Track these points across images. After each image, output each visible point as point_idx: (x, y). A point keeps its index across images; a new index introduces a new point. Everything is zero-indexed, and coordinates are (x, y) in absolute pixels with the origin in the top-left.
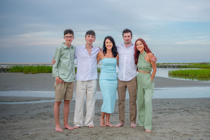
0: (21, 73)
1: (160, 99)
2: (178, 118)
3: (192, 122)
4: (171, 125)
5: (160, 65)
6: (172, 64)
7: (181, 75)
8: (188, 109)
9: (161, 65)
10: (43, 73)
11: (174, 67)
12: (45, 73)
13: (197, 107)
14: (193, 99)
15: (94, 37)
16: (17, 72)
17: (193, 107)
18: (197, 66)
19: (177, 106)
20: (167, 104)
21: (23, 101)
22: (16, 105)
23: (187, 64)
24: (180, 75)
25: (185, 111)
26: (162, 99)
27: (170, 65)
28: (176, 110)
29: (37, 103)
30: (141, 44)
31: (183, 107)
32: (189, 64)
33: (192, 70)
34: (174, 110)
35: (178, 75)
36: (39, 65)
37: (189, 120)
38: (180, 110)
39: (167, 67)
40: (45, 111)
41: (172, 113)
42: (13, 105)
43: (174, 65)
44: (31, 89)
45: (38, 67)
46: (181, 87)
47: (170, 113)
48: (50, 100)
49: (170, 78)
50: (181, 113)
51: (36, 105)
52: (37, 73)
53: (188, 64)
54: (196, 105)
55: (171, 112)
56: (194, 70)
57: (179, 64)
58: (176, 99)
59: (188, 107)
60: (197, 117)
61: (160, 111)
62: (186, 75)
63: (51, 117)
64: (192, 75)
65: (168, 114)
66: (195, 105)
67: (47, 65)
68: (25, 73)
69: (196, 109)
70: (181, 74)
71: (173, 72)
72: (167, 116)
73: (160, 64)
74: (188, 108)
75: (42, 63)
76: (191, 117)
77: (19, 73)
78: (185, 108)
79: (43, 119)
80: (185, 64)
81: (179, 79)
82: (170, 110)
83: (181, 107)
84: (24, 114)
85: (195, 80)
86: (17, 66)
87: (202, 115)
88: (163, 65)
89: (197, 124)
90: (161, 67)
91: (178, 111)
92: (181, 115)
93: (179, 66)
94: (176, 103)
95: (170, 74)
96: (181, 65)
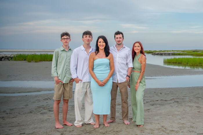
0: (24, 61)
1: (154, 89)
6: (167, 51)
8: (178, 100)
9: (158, 53)
10: (46, 61)
11: (169, 54)
12: (47, 61)
14: (183, 89)
16: (20, 60)
17: (183, 98)
18: (190, 53)
19: (168, 97)
20: (160, 95)
22: (17, 97)
23: (181, 51)
24: (174, 63)
25: (175, 102)
26: (156, 89)
27: (165, 52)
29: (37, 95)
30: (138, 46)
31: (174, 98)
32: (183, 51)
33: (184, 58)
34: (166, 101)
35: (172, 63)
38: (171, 101)
39: (163, 54)
40: (44, 103)
42: (14, 97)
43: (169, 52)
44: (33, 79)
46: (174, 76)
50: (171, 105)
51: (36, 97)
52: (40, 61)
54: (186, 96)
55: (162, 104)
56: (187, 59)
58: (169, 88)
61: (152, 103)
62: (179, 63)
63: (50, 111)
64: (185, 63)
66: (185, 96)
68: (28, 62)
69: (185, 100)
71: (168, 60)
72: (158, 108)
73: (157, 51)
74: (178, 98)
77: (23, 61)
78: (176, 98)
79: (41, 113)
81: (173, 67)
82: (162, 101)
83: (172, 98)
85: (188, 68)
87: (190, 106)
88: (159, 52)
89: (184, 118)
90: (158, 54)
91: (169, 102)
92: (171, 107)
93: (174, 53)
94: (168, 93)
95: (165, 62)
96: (176, 52)
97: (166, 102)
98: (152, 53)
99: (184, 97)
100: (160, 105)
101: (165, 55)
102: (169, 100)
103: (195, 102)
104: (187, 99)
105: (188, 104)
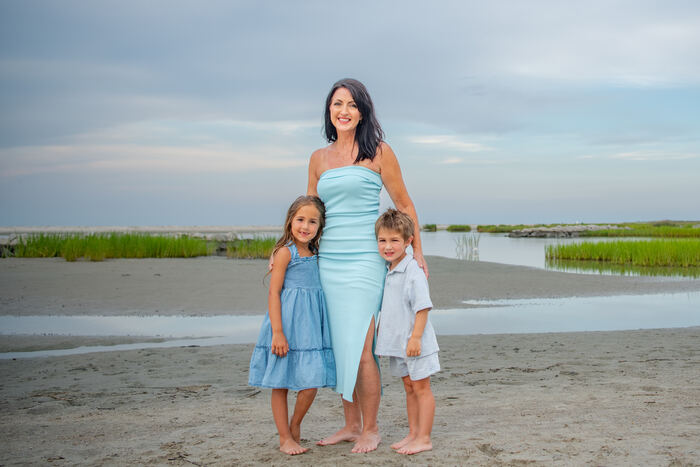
0: (55, 259)
1: (495, 337)
2: (528, 399)
5: (525, 230)
6: (564, 225)
7: (587, 259)
8: (576, 369)
9: (530, 230)
10: (129, 257)
11: (569, 234)
12: (135, 257)
13: (609, 361)
14: (605, 335)
16: (42, 256)
17: (596, 362)
20: (512, 353)
23: (612, 225)
24: (582, 259)
25: (563, 373)
26: (501, 337)
27: (556, 229)
28: (533, 371)
31: (559, 361)
32: (619, 226)
33: (621, 244)
34: (528, 371)
35: (577, 259)
38: (548, 372)
39: (549, 235)
41: (513, 383)
43: (570, 229)
47: (509, 384)
49: (550, 269)
50: (544, 382)
52: (108, 257)
53: (615, 227)
54: (608, 355)
55: (510, 381)
56: (629, 245)
57: (586, 226)
58: (552, 334)
59: (580, 360)
60: (595, 395)
61: (474, 377)
62: (600, 259)
63: (72, 404)
64: (621, 259)
65: (499, 386)
66: (605, 354)
68: (68, 260)
69: (604, 368)
70: (585, 257)
71: (562, 249)
72: (490, 395)
73: (528, 227)
74: (579, 364)
76: (574, 396)
77: (50, 259)
78: (569, 363)
81: (577, 272)
82: (514, 372)
83: (555, 362)
85: (631, 275)
87: (618, 388)
88: (534, 229)
89: (584, 422)
90: (529, 235)
91: (539, 374)
92: (542, 389)
93: (586, 231)
94: (545, 347)
95: (552, 258)
96: (593, 228)
97: (529, 374)
98: (508, 232)
99: (601, 358)
100: (502, 383)
101: (554, 237)
102: (541, 367)
103: (643, 374)
104: (613, 365)
105: (613, 380)
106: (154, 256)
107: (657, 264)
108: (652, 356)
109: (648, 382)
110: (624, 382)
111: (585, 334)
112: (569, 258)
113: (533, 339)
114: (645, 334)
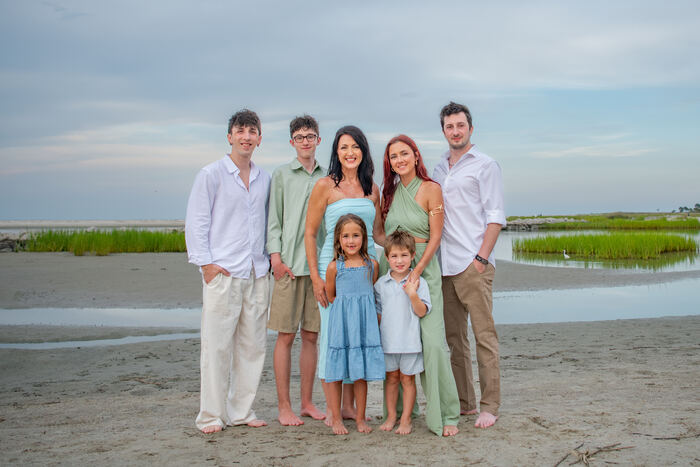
0: (62, 253)
2: (546, 382)
3: (588, 394)
4: (527, 403)
6: (523, 218)
8: (574, 356)
10: (131, 252)
11: (529, 228)
12: (135, 252)
13: (601, 349)
14: (588, 324)
15: (257, 132)
16: (50, 251)
17: (590, 349)
18: (600, 224)
19: (541, 348)
20: (512, 342)
21: (72, 340)
22: (50, 352)
23: (569, 217)
24: (547, 252)
25: (566, 360)
27: (516, 222)
28: (538, 358)
29: (113, 346)
30: (404, 153)
31: (560, 349)
32: (575, 218)
33: (584, 237)
34: (534, 358)
35: (543, 252)
36: (118, 229)
37: (580, 389)
38: (550, 359)
39: (510, 227)
40: (141, 368)
41: (526, 369)
42: (41, 352)
43: (530, 222)
44: (95, 302)
45: (115, 233)
46: (554, 289)
47: (522, 370)
48: (155, 334)
49: (517, 262)
50: (553, 368)
51: (109, 351)
52: (111, 252)
53: (572, 220)
54: (598, 344)
55: (522, 367)
56: (591, 238)
57: (544, 220)
58: (541, 325)
59: (576, 348)
60: (601, 379)
63: (161, 387)
64: (585, 252)
66: (595, 344)
67: (142, 229)
68: (76, 255)
69: (597, 356)
70: (550, 250)
71: (527, 243)
72: (512, 378)
74: (575, 352)
75: (127, 223)
76: (583, 380)
77: (57, 253)
78: (567, 351)
79: (134, 393)
80: (563, 217)
82: (521, 359)
83: (554, 350)
84: (77, 378)
85: (595, 267)
86: (51, 232)
87: (617, 372)
91: (545, 360)
92: (554, 374)
93: (545, 224)
94: (538, 337)
95: (519, 251)
96: (551, 221)
97: (535, 361)
99: (592, 346)
100: (516, 369)
101: (515, 230)
102: (543, 355)
103: (633, 360)
104: (605, 352)
105: (612, 366)
106: (152, 251)
107: (619, 256)
108: (637, 343)
109: (642, 367)
110: (622, 367)
111: (570, 324)
112: (535, 252)
113: (526, 329)
114: (623, 324)
